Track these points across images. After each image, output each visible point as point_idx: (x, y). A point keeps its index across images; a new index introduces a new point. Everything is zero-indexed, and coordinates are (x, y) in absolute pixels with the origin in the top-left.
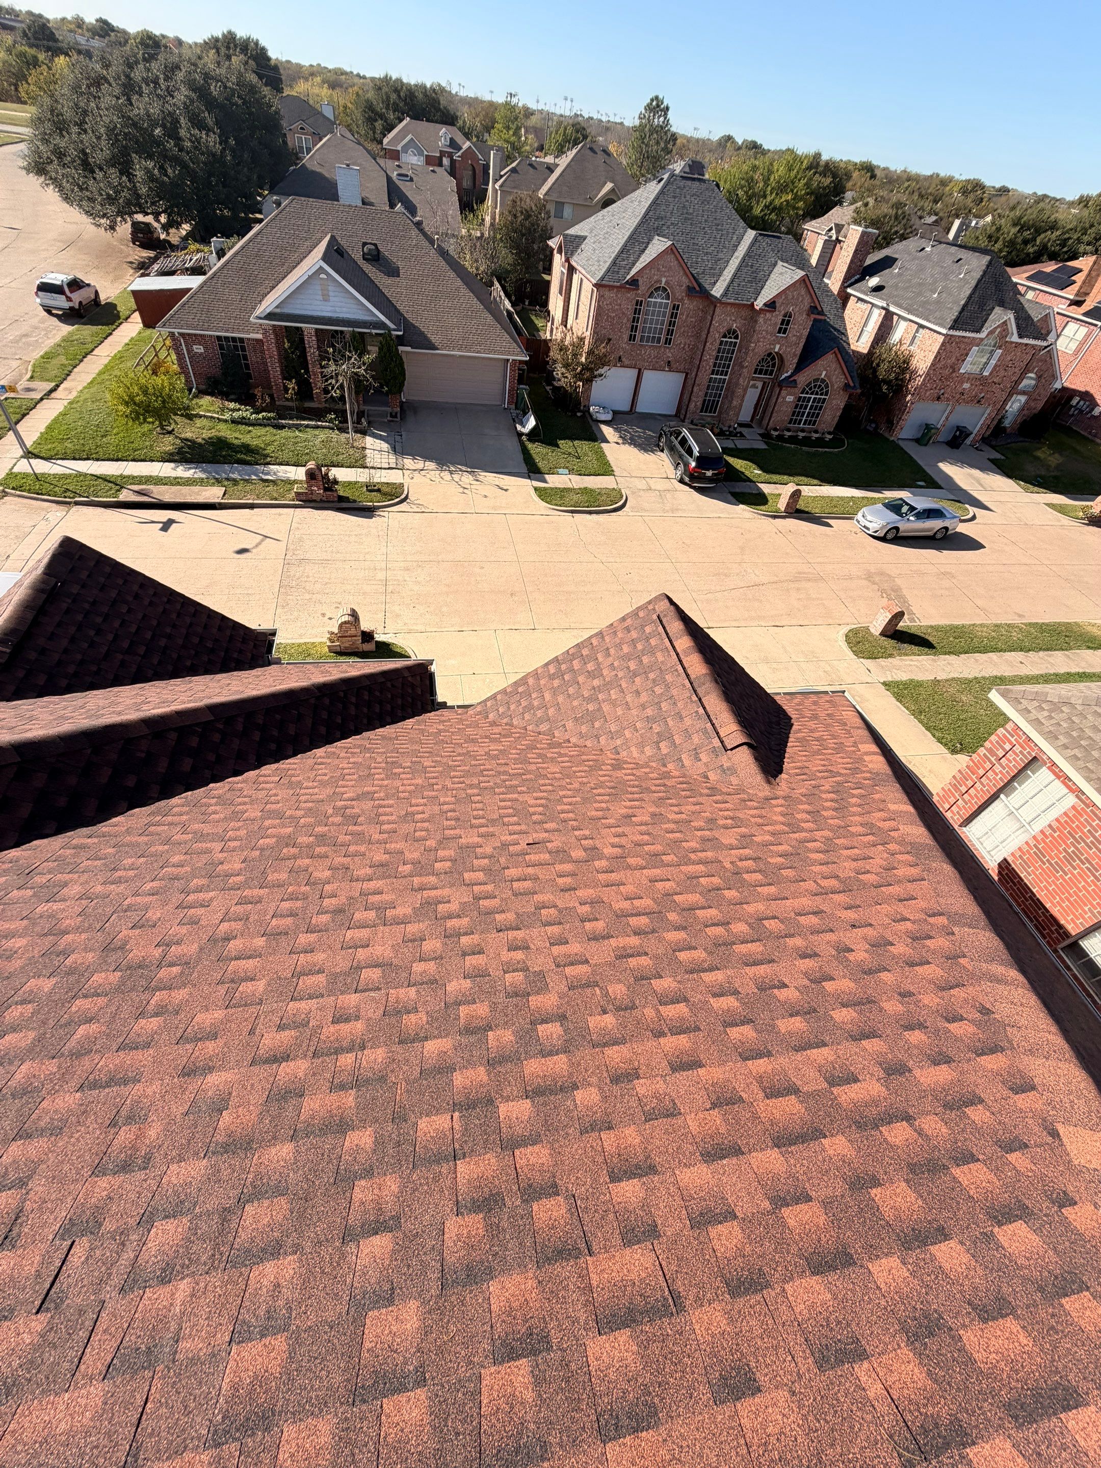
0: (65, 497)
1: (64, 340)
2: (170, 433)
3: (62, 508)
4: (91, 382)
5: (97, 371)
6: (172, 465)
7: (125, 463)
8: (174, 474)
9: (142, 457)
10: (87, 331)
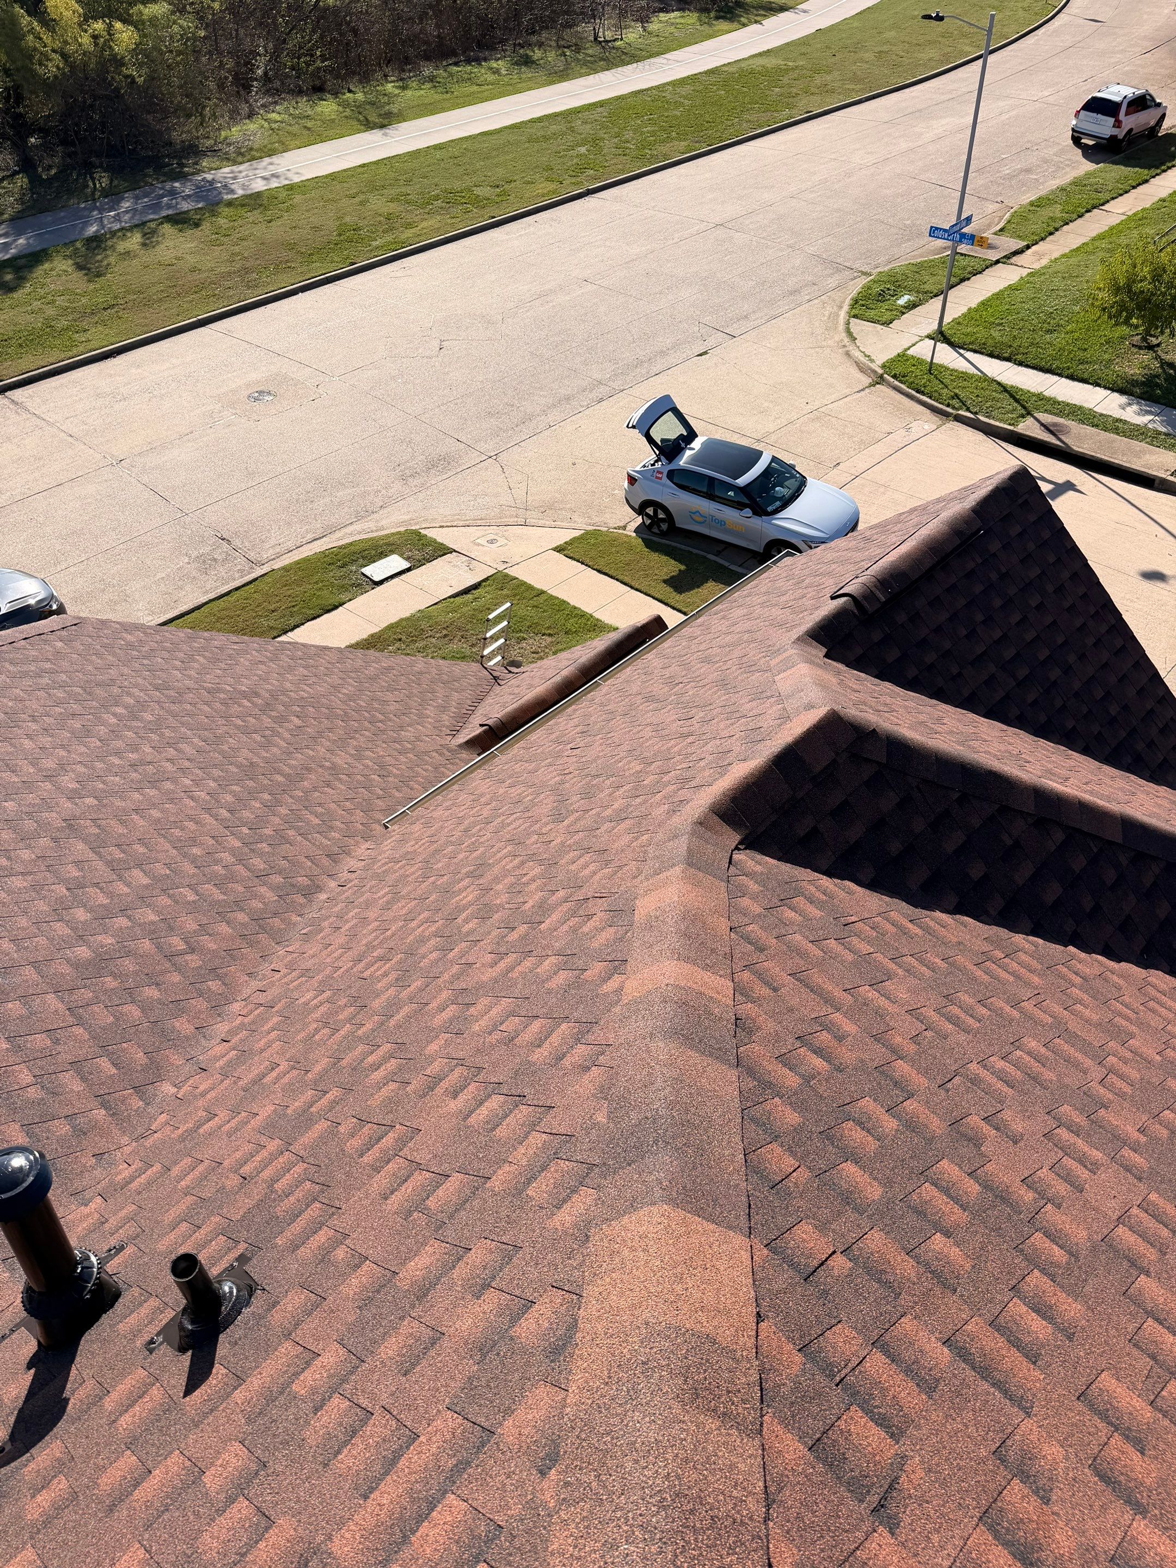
0: (948, 405)
1: (1076, 183)
2: (1151, 348)
3: (936, 419)
4: (1078, 249)
5: (1094, 234)
6: (1123, 399)
7: (1056, 378)
8: (1117, 413)
9: (1086, 376)
10: (1114, 172)
